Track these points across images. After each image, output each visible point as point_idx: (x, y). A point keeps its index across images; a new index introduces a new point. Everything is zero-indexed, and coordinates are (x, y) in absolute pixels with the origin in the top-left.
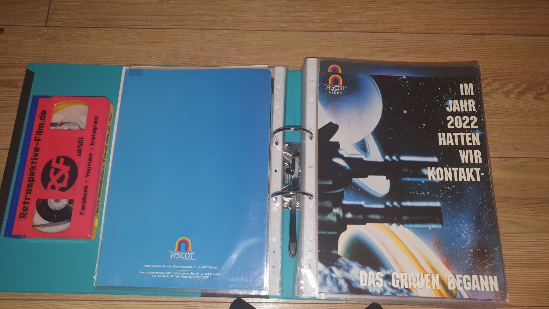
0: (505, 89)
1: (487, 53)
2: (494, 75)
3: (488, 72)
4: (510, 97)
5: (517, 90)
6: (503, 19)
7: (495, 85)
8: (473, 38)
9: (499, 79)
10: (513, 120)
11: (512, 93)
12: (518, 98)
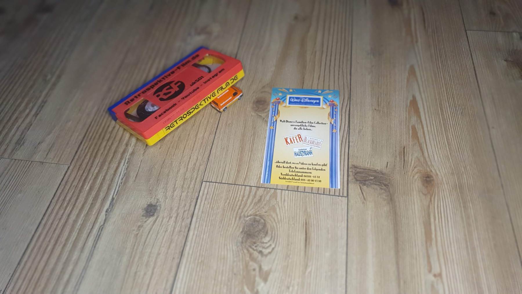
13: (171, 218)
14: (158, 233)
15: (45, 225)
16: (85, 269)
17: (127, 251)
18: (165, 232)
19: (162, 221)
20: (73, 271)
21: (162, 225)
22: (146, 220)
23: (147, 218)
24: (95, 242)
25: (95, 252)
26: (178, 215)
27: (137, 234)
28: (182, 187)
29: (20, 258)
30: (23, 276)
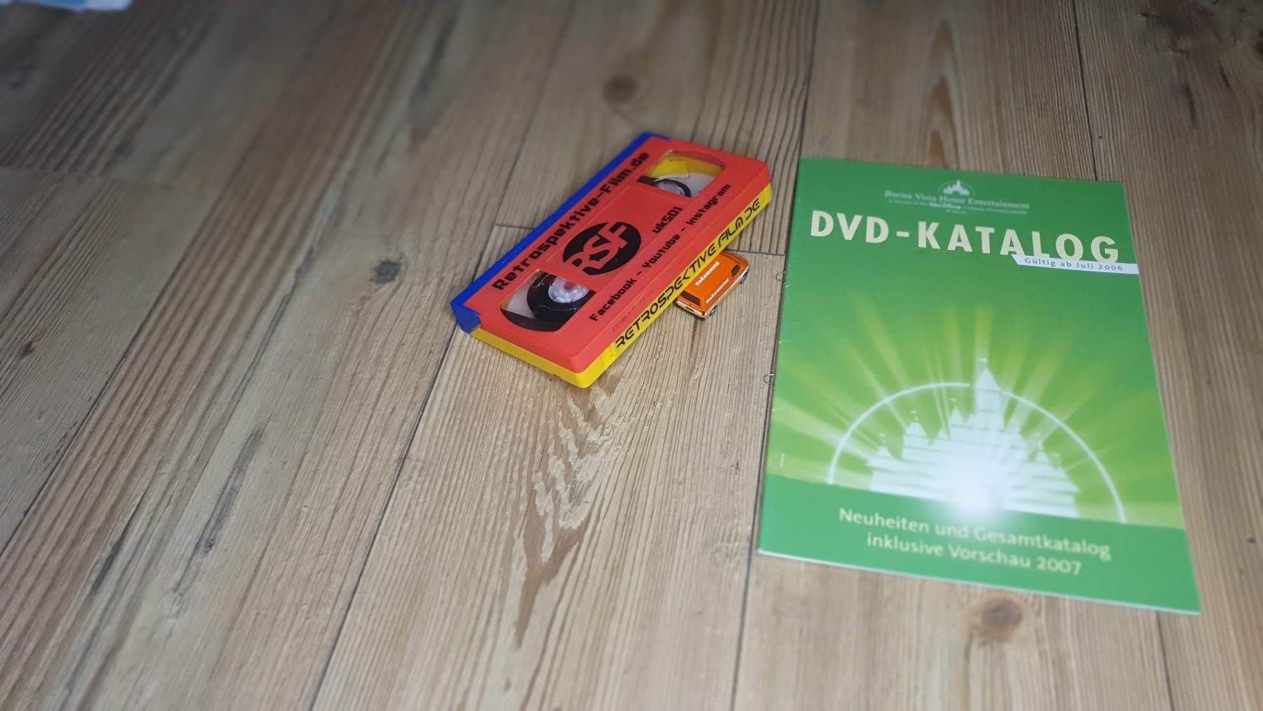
0: (572, 448)
1: (458, 464)
2: (526, 463)
3: (516, 476)
4: (594, 443)
5: (581, 423)
6: (376, 403)
7: (556, 467)
8: (407, 485)
9: (542, 454)
10: (659, 452)
11: (587, 436)
12: (601, 426)
13: (427, 284)
14: (401, 310)
15: (174, 293)
16: (254, 366)
17: (339, 338)
18: (416, 308)
19: (410, 290)
20: (229, 370)
21: (410, 296)
22: (377, 287)
23: (380, 285)
24: (274, 323)
25: (273, 339)
26: (442, 280)
27: (359, 312)
28: (453, 233)
29: (126, 346)
30: (132, 375)
